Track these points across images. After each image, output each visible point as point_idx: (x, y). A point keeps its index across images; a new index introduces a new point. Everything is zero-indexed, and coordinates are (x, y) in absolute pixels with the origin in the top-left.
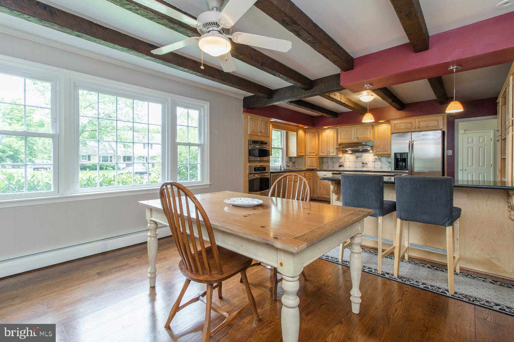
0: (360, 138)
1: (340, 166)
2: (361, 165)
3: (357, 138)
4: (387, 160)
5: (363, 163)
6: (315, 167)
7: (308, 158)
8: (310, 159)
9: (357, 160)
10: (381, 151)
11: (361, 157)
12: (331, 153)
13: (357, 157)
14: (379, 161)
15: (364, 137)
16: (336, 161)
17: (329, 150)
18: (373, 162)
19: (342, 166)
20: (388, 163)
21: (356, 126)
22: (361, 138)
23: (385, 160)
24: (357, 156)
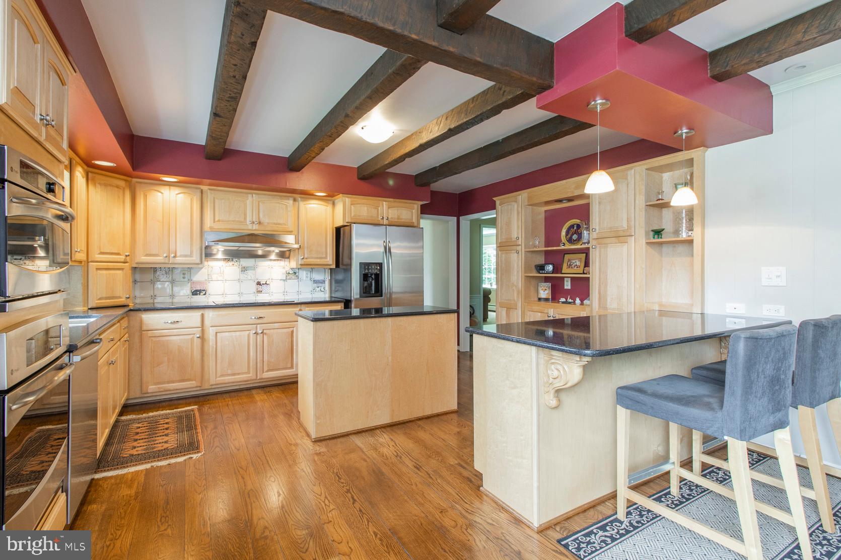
0: (266, 224)
1: (195, 293)
2: (254, 287)
3: (260, 223)
4: (309, 276)
5: (259, 284)
6: (120, 297)
7: (97, 269)
8: (104, 272)
9: (243, 276)
10: (312, 258)
11: (254, 268)
12: (181, 256)
13: (244, 269)
14: (293, 277)
15: (275, 222)
16: (182, 280)
17: (172, 247)
18: (281, 280)
19: (200, 291)
20: (311, 283)
21: (255, 194)
22: (268, 223)
23: (307, 277)
24: (244, 265)
